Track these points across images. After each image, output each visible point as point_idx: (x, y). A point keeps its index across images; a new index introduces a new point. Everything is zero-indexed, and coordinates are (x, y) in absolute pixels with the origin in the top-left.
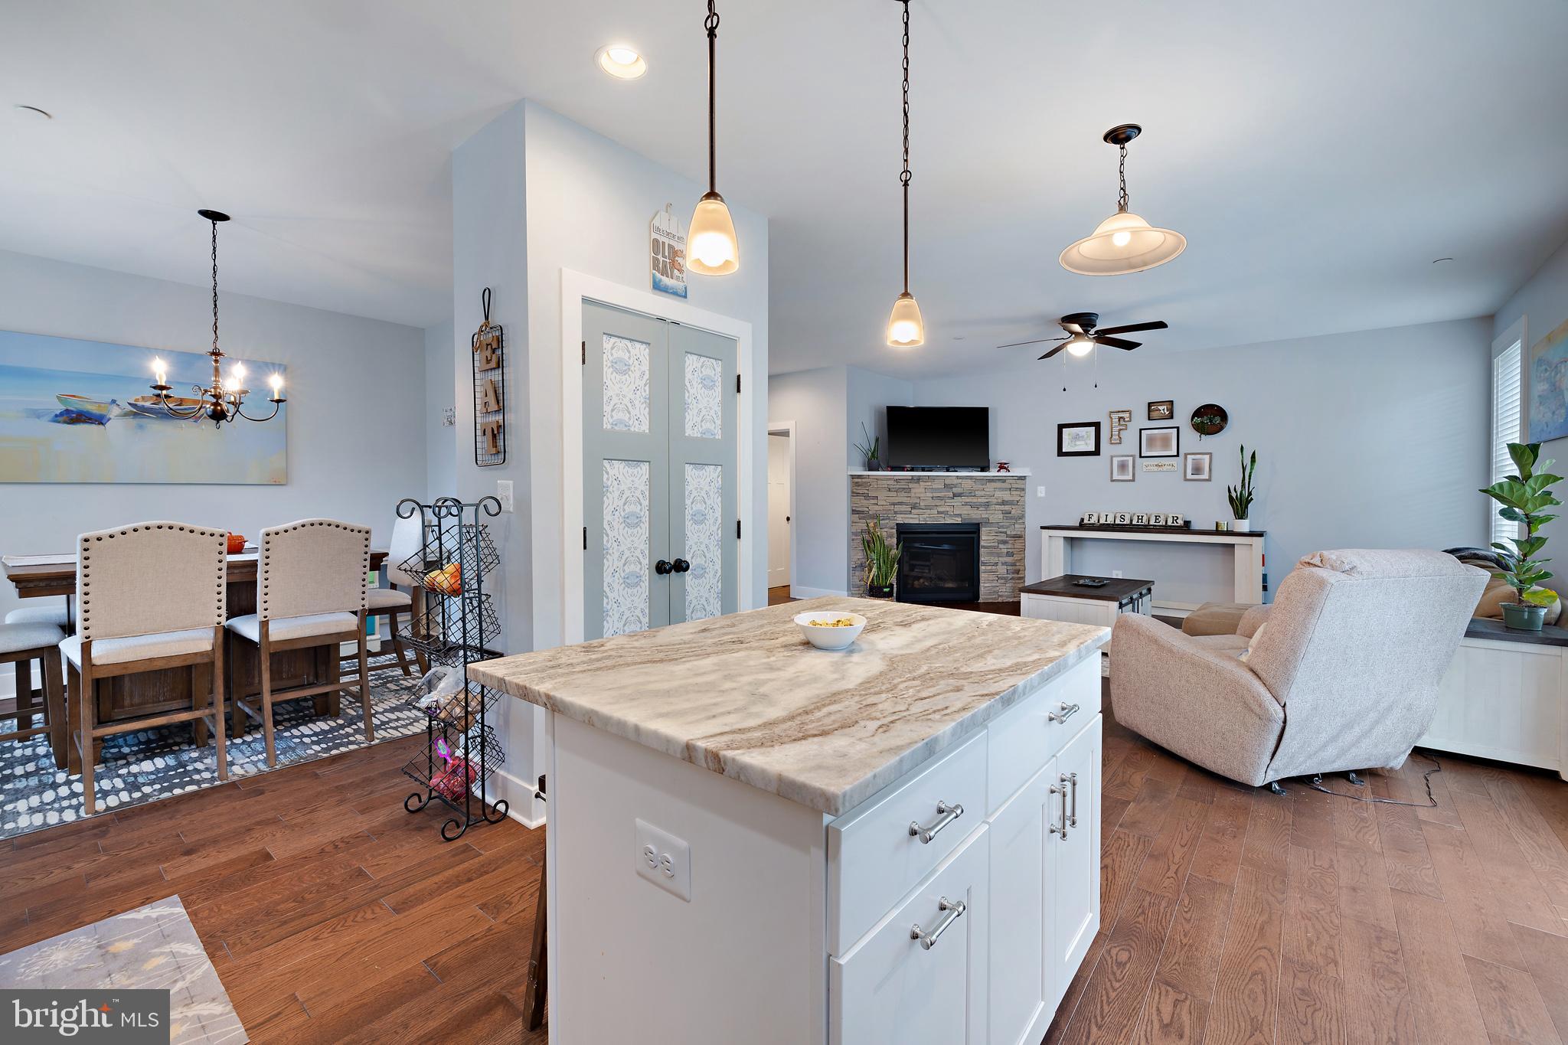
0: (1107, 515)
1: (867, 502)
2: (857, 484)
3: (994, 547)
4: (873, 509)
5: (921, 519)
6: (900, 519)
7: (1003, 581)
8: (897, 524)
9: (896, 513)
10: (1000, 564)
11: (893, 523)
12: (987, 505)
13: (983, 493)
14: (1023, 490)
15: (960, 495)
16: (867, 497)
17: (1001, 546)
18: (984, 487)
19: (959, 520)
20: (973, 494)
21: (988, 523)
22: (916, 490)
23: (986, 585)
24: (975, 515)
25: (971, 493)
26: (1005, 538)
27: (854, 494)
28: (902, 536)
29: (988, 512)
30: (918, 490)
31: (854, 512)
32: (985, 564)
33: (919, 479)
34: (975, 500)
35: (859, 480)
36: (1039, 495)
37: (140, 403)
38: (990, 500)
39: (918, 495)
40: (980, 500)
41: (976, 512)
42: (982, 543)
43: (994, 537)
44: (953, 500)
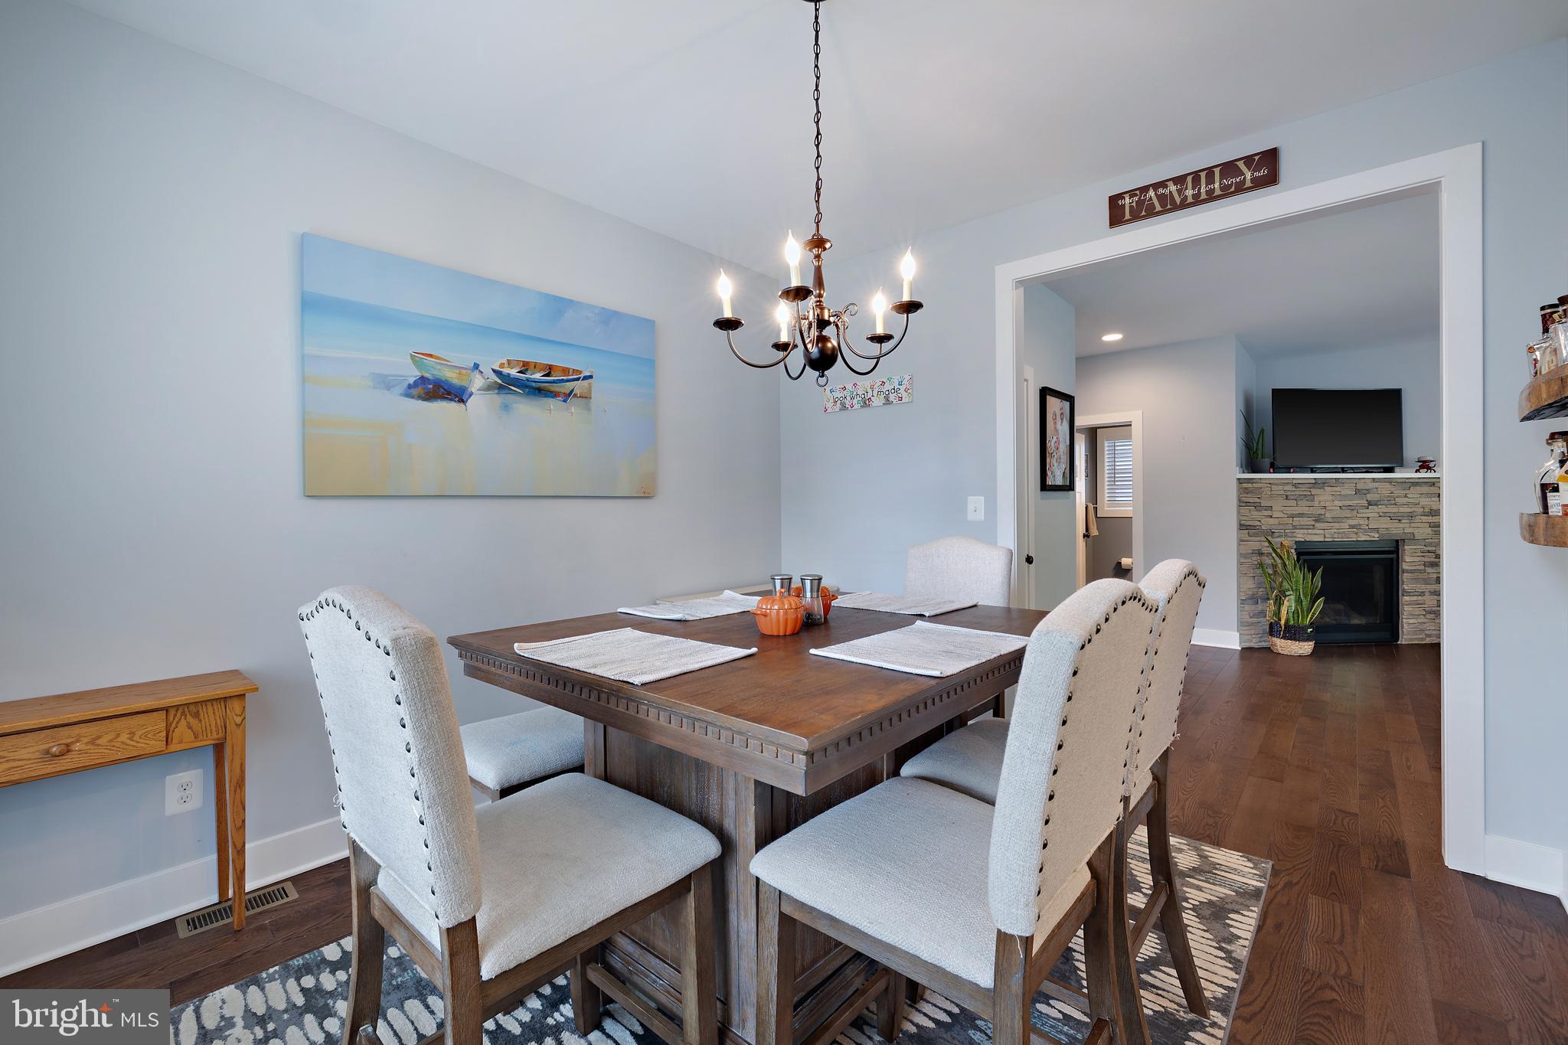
1: (1260, 513)
2: (1246, 491)
3: (1420, 571)
4: (1267, 523)
5: (1327, 536)
6: (1301, 535)
7: (1432, 616)
8: (1296, 542)
9: (1295, 527)
10: (1427, 594)
11: (1291, 542)
12: (1411, 516)
13: (1405, 500)
15: (1376, 503)
16: (1258, 507)
17: (1429, 570)
18: (1407, 492)
19: (1376, 536)
20: (1393, 502)
21: (1413, 539)
22: (1321, 498)
23: (1411, 621)
24: (1397, 529)
25: (1391, 500)
26: (1433, 560)
27: (1241, 503)
28: (1302, 557)
29: (1412, 525)
30: (1324, 496)
31: (1242, 527)
32: (1409, 594)
33: (1324, 483)
34: (1394, 510)
35: (1250, 485)
37: (506, 371)
38: (1415, 509)
39: (1322, 504)
40: (1402, 510)
41: (1398, 525)
42: (1404, 566)
43: (1420, 559)
44: (1367, 511)
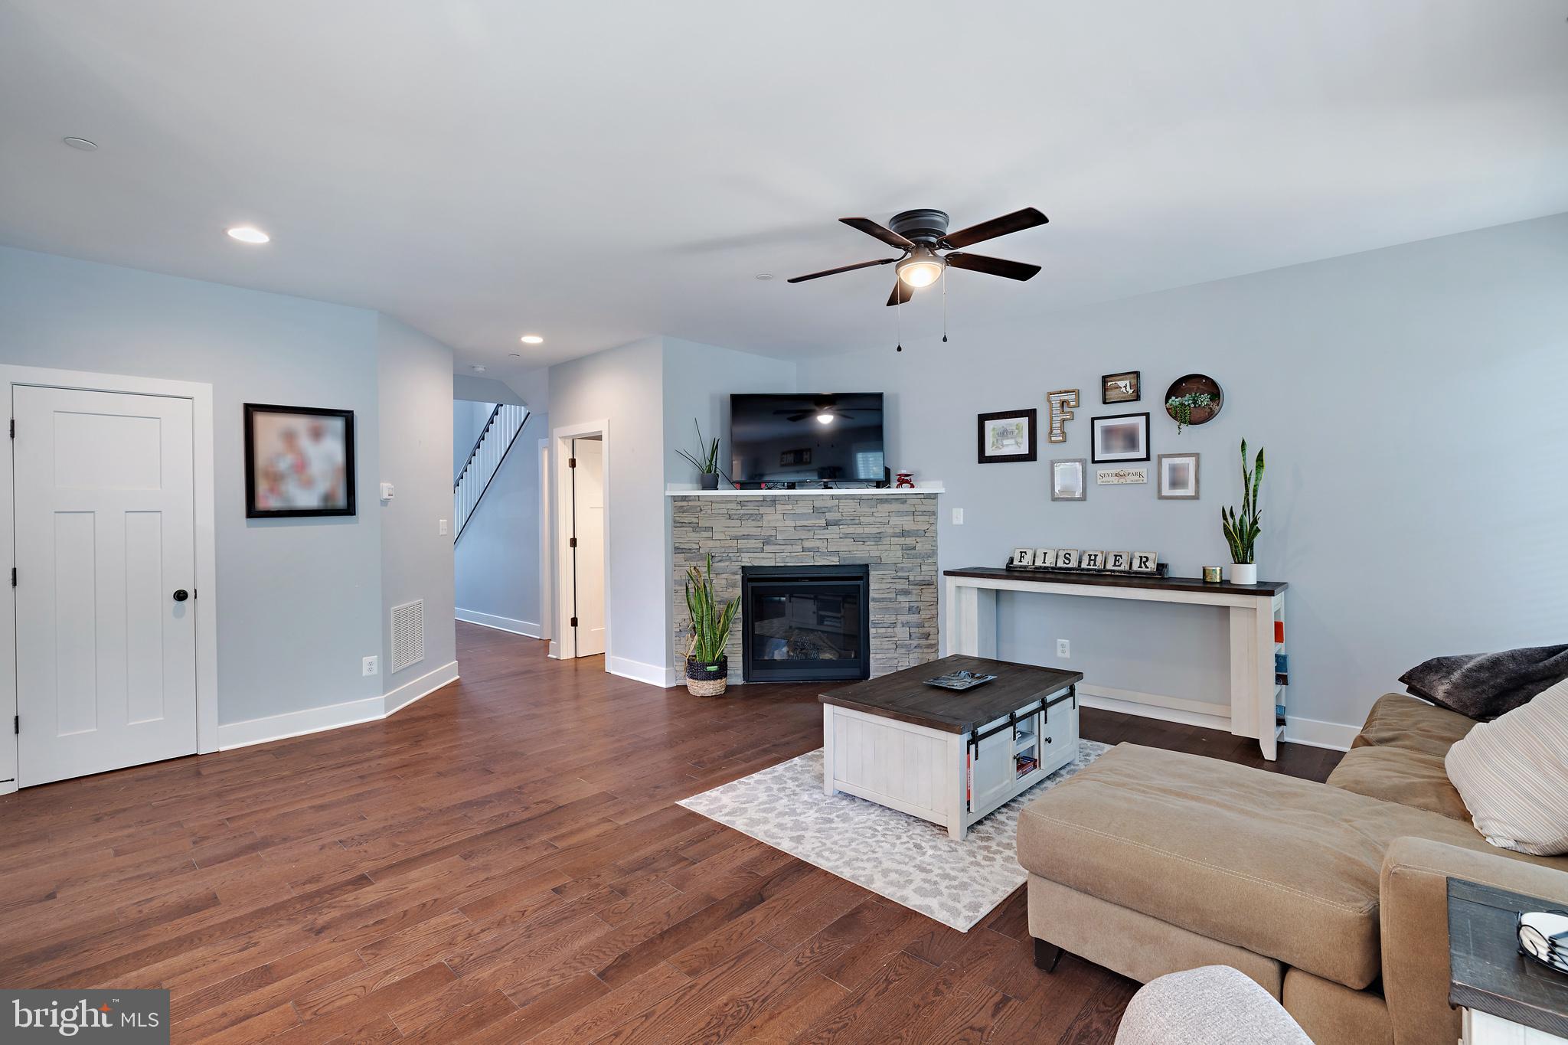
0: (1045, 553)
1: (698, 535)
2: (681, 510)
3: (890, 600)
4: (707, 546)
5: (778, 560)
6: (747, 560)
7: (903, 651)
8: (743, 568)
9: (739, 551)
10: (899, 625)
11: (736, 566)
12: (878, 538)
13: (871, 520)
14: (934, 513)
15: (836, 523)
16: (696, 528)
17: (900, 598)
18: (874, 510)
19: (834, 561)
20: (857, 522)
21: (879, 563)
22: (770, 518)
23: (879, 656)
24: (859, 553)
25: (855, 521)
26: (907, 587)
27: (677, 524)
28: (750, 584)
29: (880, 547)
30: (773, 518)
31: (678, 550)
32: (876, 625)
33: (774, 500)
34: (860, 530)
35: (684, 503)
36: (955, 522)
38: (882, 530)
39: (773, 524)
40: (867, 530)
41: (861, 548)
42: (872, 594)
43: (889, 586)
44: (826, 531)
